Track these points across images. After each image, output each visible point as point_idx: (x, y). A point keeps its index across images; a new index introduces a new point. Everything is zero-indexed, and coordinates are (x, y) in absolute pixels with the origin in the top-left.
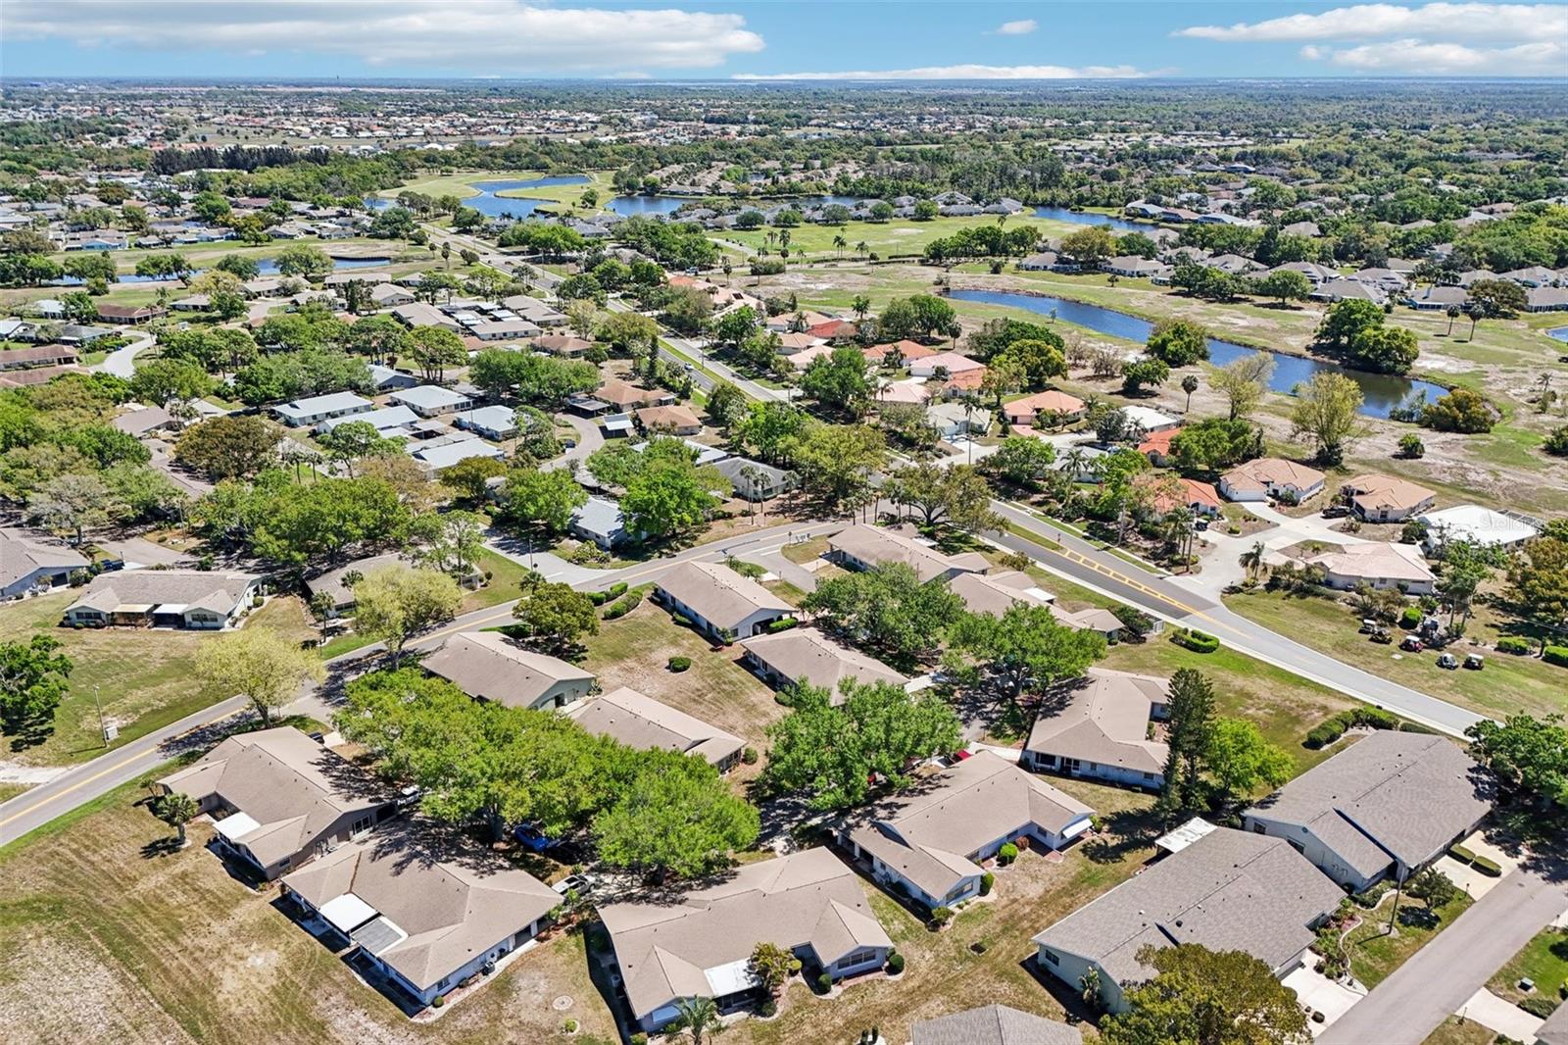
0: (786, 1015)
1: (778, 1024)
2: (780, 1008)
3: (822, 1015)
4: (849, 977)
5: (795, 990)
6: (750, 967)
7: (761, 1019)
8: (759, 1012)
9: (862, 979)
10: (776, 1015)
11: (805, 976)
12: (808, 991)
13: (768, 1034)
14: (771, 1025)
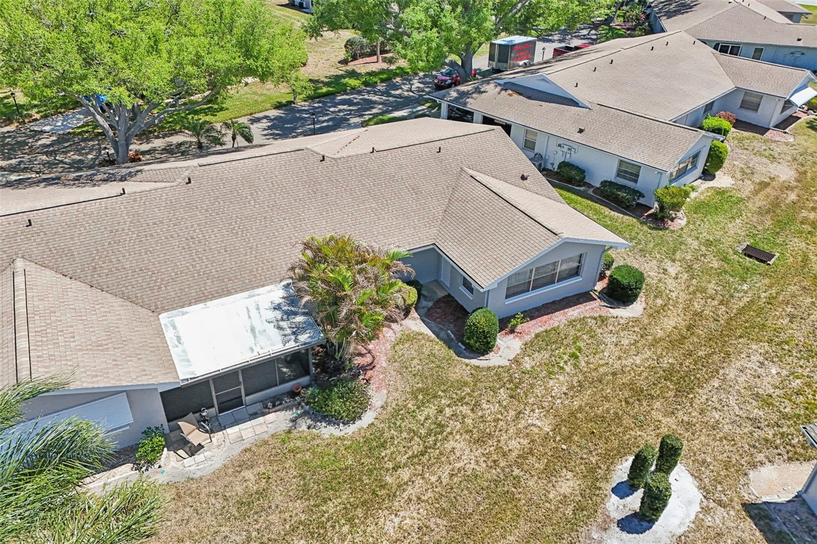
0: (396, 414)
1: (375, 444)
2: (378, 397)
3: (489, 409)
4: (532, 314)
5: (408, 351)
6: (292, 300)
7: (327, 431)
8: (321, 414)
9: (558, 319)
10: (368, 418)
11: (427, 317)
12: (441, 349)
13: (351, 478)
14: (354, 447)
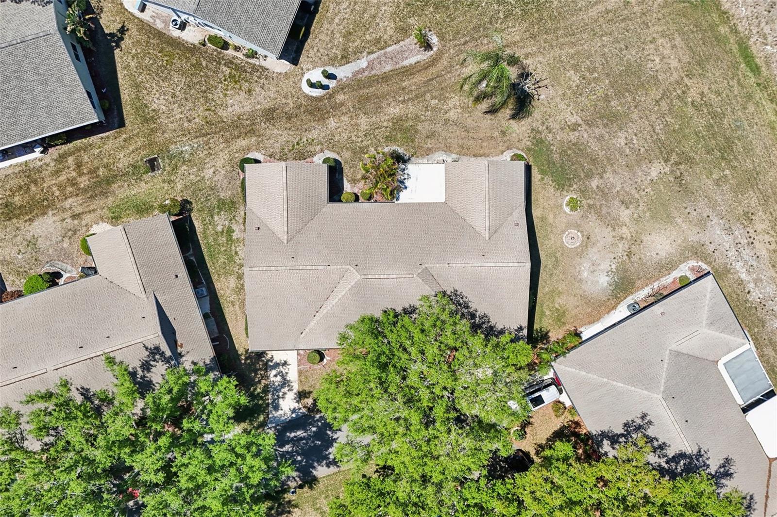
1: (389, 139)
13: (401, 130)
